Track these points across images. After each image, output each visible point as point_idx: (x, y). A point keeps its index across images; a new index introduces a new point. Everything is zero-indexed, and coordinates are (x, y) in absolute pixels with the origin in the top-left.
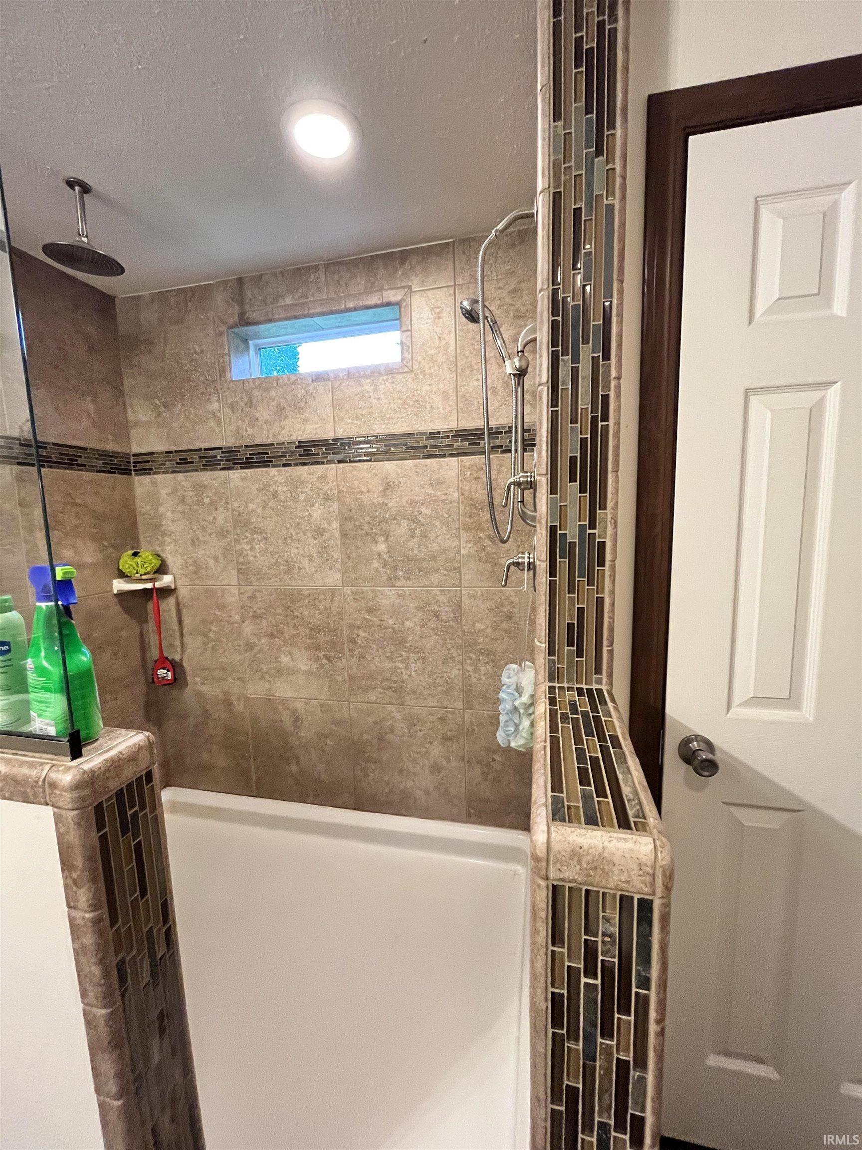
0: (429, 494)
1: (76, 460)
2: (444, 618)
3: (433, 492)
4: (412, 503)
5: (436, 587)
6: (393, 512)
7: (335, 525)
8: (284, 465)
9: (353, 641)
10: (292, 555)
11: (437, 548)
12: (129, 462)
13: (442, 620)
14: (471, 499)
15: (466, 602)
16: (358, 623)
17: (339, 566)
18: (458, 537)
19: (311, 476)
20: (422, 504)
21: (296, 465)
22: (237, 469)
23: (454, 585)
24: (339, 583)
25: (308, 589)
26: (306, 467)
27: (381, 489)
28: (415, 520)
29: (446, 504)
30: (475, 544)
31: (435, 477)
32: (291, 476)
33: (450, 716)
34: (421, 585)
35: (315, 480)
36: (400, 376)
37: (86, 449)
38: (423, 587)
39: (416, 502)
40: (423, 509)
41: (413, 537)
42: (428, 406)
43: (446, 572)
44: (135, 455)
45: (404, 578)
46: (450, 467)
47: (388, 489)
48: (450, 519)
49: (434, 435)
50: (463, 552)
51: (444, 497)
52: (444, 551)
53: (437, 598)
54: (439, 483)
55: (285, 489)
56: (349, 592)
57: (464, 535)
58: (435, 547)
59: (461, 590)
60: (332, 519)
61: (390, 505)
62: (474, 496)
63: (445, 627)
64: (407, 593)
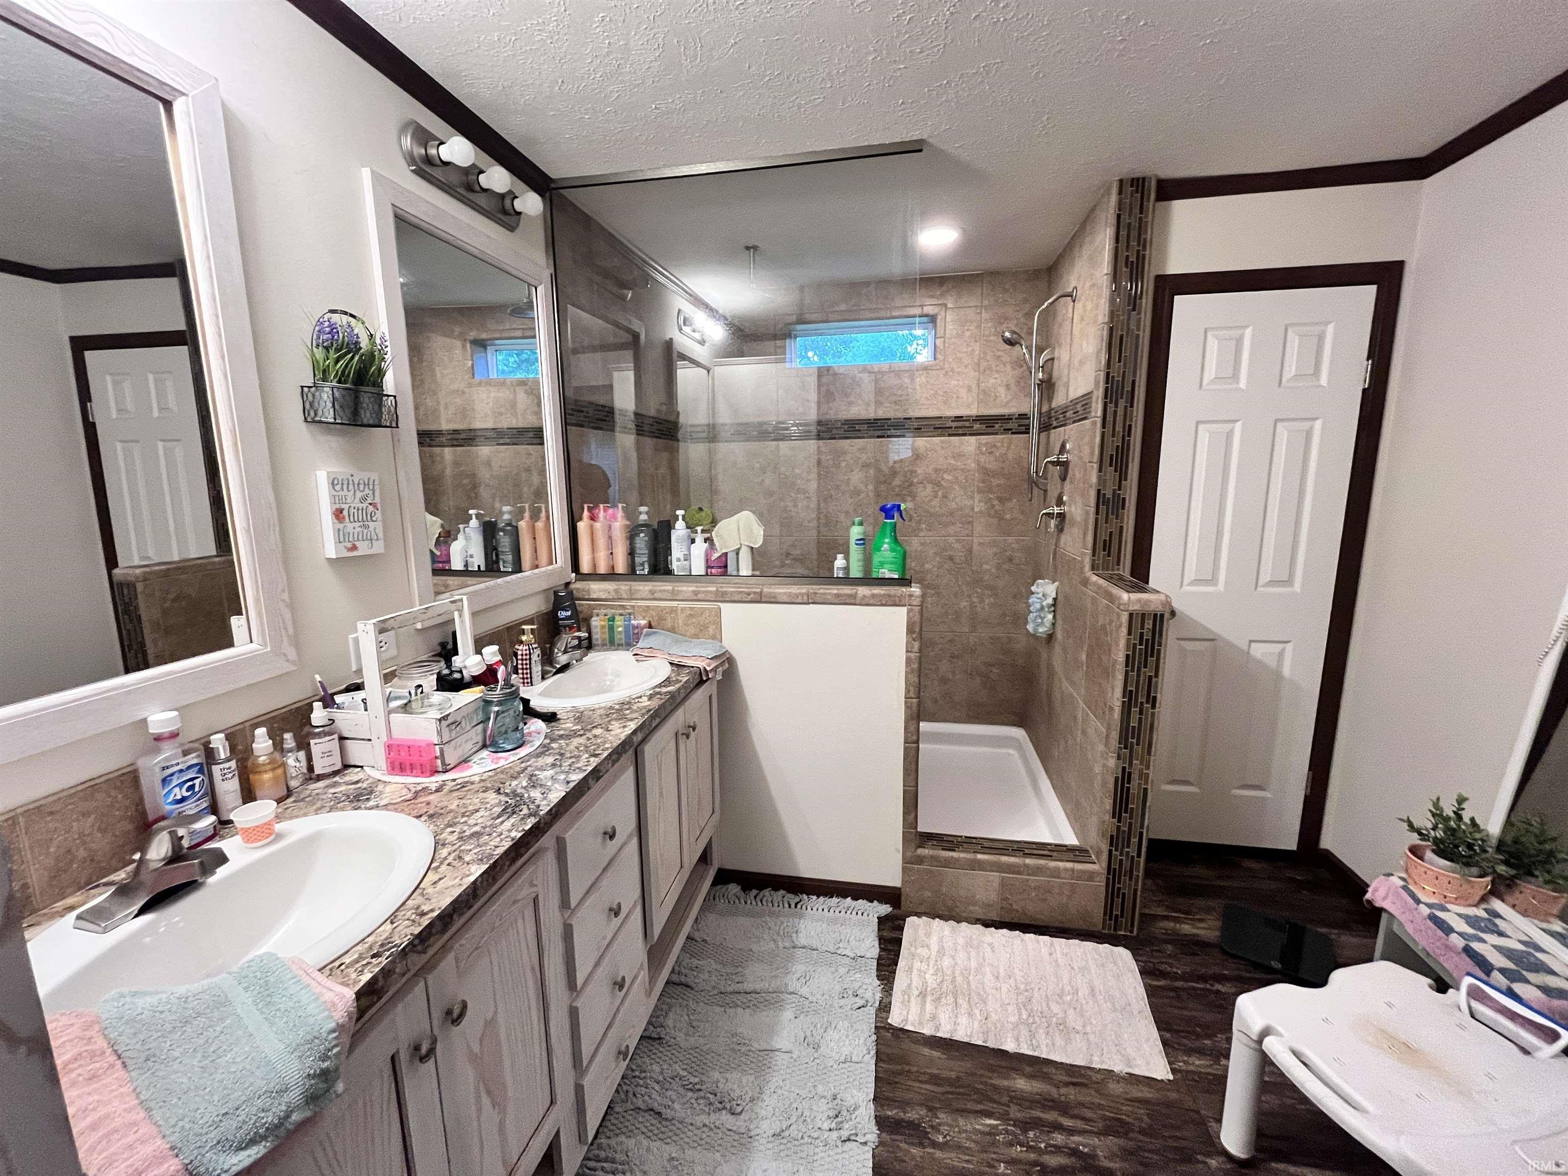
0: (951, 464)
2: (957, 561)
3: (954, 463)
4: (936, 470)
5: (953, 536)
6: (921, 477)
7: (871, 487)
8: (830, 438)
10: (831, 511)
11: (955, 506)
13: (956, 563)
14: (986, 469)
15: (976, 547)
18: (972, 498)
19: (852, 448)
20: (945, 472)
21: (841, 438)
23: (967, 535)
26: (849, 441)
27: (911, 459)
28: (938, 484)
29: (965, 472)
30: (986, 503)
31: (956, 451)
32: (834, 447)
33: (957, 639)
34: (940, 535)
35: (855, 451)
36: (934, 372)
38: (942, 537)
39: (940, 470)
41: (936, 497)
42: (955, 396)
43: (961, 525)
45: (926, 529)
46: (970, 444)
47: (917, 459)
48: (967, 484)
49: (958, 418)
50: (976, 510)
51: (963, 467)
52: (961, 509)
53: (953, 545)
54: (958, 456)
55: (829, 457)
57: (977, 497)
58: (953, 505)
59: (972, 539)
60: (868, 482)
61: (918, 472)
62: (987, 466)
63: (958, 568)
64: (928, 541)
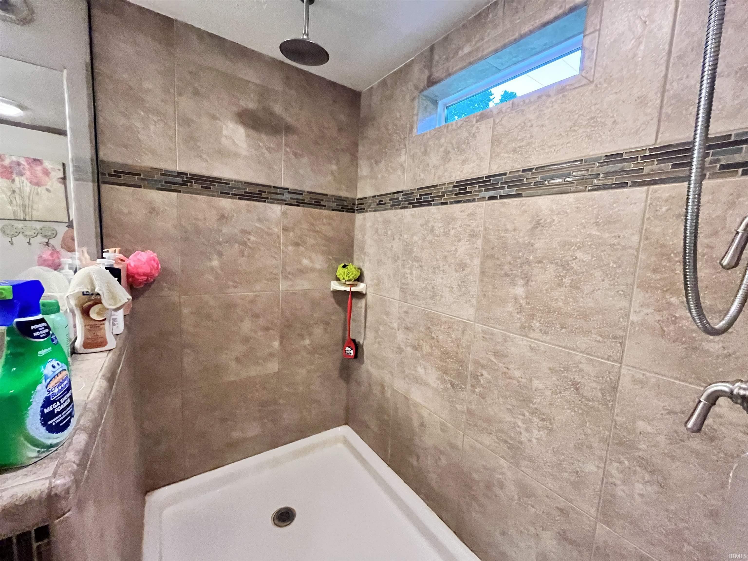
0: (590, 235)
1: (320, 203)
2: (588, 395)
3: (598, 233)
5: (582, 352)
6: (539, 254)
8: (443, 204)
9: (476, 377)
10: (438, 283)
11: (591, 305)
12: (354, 204)
13: (583, 397)
16: (484, 362)
17: (474, 302)
19: (463, 214)
20: (579, 248)
21: (451, 203)
22: (410, 208)
23: (610, 358)
24: (472, 318)
25: (446, 317)
26: (459, 205)
27: (529, 227)
28: (566, 266)
29: (617, 250)
30: (659, 310)
31: (604, 213)
32: (446, 213)
34: (560, 344)
35: (464, 217)
37: (327, 195)
38: (564, 348)
39: (571, 244)
40: (579, 254)
43: (599, 338)
44: (358, 199)
45: (541, 330)
46: (632, 200)
47: (537, 227)
48: (620, 271)
49: (612, 158)
50: (633, 317)
51: (614, 241)
53: (581, 366)
55: (440, 225)
56: (480, 329)
57: (640, 296)
58: (589, 303)
59: (620, 368)
60: (474, 255)
61: (537, 245)
63: (586, 405)
64: (542, 348)
